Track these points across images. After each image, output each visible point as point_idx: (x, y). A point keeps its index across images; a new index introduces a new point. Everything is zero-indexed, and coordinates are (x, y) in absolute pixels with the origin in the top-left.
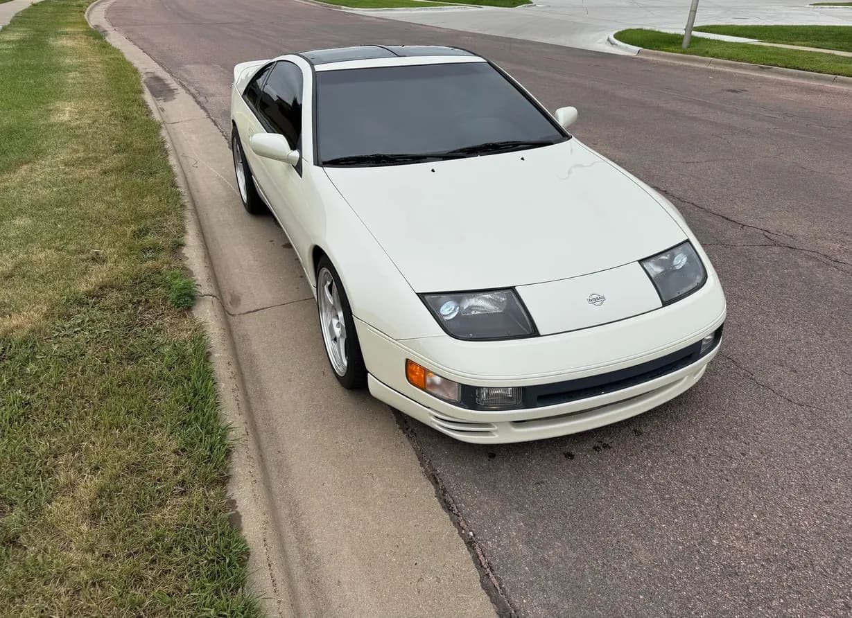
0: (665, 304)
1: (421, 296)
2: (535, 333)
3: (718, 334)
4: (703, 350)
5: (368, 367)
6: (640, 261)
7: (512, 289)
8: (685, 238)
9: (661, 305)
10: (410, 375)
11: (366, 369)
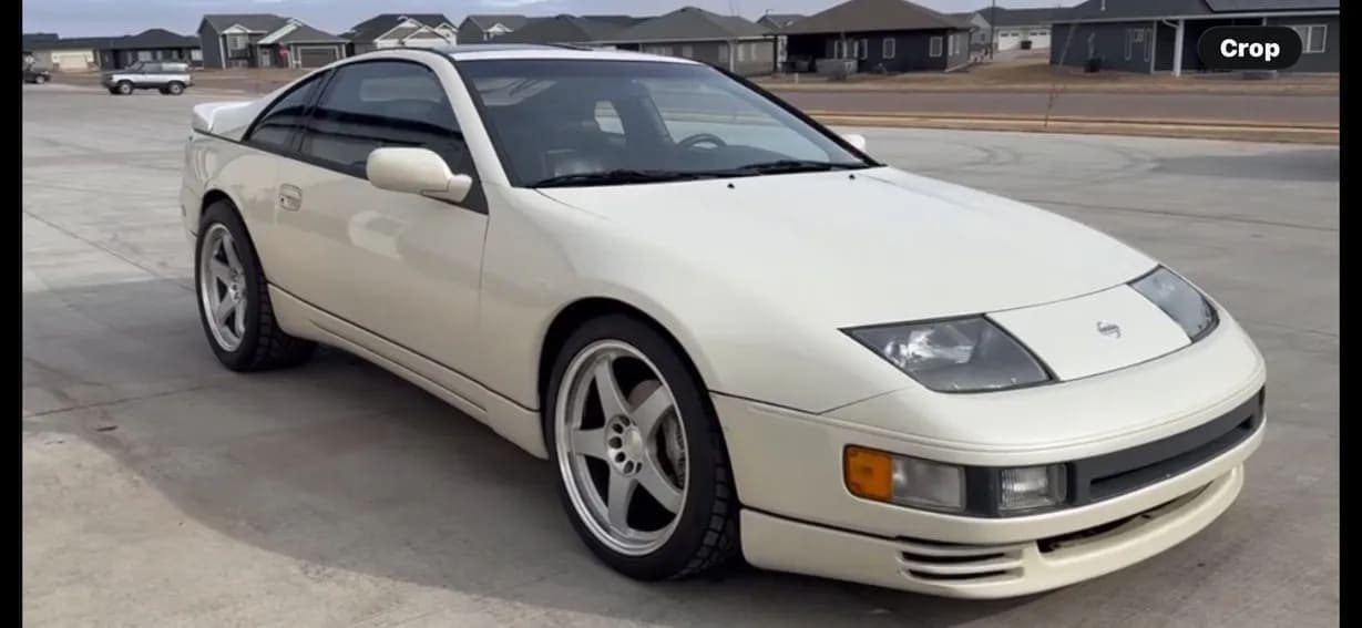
0: (1194, 340)
1: (847, 331)
2: (1051, 377)
6: (1129, 283)
7: (983, 315)
9: (1189, 341)
10: (852, 474)
11: (738, 502)
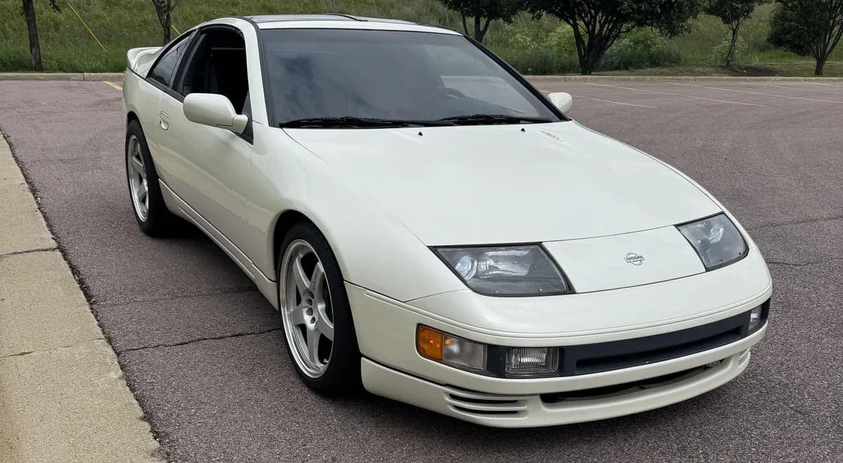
0: (708, 270)
1: (434, 249)
2: (570, 290)
3: (765, 308)
4: (751, 327)
5: (363, 348)
6: (677, 226)
7: (539, 244)
8: (719, 210)
9: (705, 270)
10: (421, 342)
11: (360, 353)
